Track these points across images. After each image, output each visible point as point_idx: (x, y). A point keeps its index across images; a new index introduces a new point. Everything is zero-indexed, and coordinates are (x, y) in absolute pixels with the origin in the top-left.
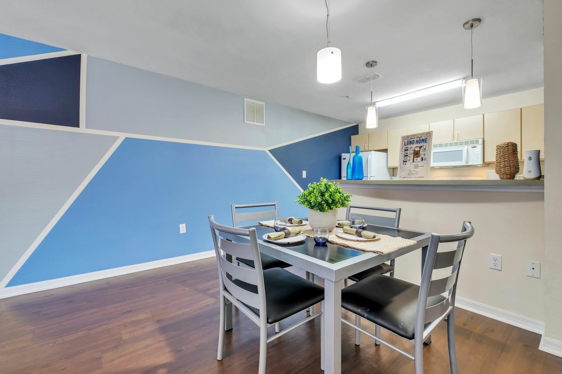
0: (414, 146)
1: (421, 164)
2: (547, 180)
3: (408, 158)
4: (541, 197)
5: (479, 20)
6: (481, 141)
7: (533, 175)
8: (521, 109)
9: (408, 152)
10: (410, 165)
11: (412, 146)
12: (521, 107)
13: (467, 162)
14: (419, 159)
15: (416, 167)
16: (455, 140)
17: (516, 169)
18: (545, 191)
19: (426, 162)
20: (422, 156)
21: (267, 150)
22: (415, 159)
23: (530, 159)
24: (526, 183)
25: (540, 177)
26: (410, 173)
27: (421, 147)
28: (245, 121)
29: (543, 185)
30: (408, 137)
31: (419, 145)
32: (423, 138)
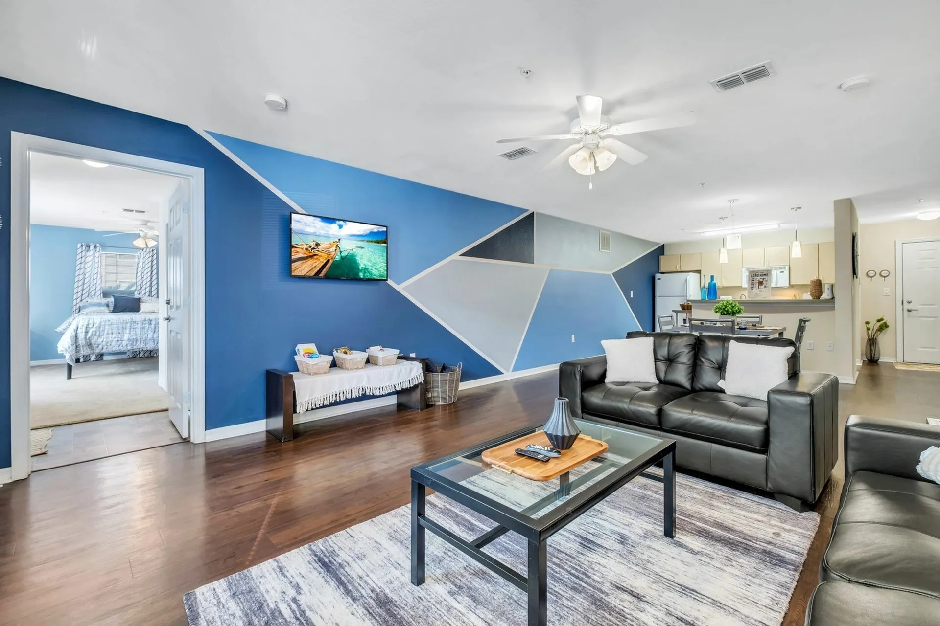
0: (759, 278)
1: (764, 289)
2: (836, 299)
3: (755, 286)
4: (833, 308)
5: (800, 208)
6: (787, 268)
7: (830, 297)
8: (818, 244)
9: (754, 281)
10: (756, 290)
11: (757, 277)
12: (818, 243)
13: (776, 284)
14: (763, 286)
15: (761, 291)
16: (766, 265)
17: (821, 293)
18: (836, 305)
19: (767, 289)
20: (764, 285)
21: (611, 273)
22: (760, 286)
23: (828, 289)
24: (826, 301)
25: (833, 298)
26: (757, 295)
27: (763, 279)
28: (601, 250)
29: (834, 302)
30: (753, 272)
31: (763, 278)
32: (765, 273)
